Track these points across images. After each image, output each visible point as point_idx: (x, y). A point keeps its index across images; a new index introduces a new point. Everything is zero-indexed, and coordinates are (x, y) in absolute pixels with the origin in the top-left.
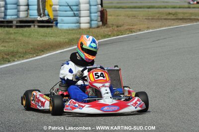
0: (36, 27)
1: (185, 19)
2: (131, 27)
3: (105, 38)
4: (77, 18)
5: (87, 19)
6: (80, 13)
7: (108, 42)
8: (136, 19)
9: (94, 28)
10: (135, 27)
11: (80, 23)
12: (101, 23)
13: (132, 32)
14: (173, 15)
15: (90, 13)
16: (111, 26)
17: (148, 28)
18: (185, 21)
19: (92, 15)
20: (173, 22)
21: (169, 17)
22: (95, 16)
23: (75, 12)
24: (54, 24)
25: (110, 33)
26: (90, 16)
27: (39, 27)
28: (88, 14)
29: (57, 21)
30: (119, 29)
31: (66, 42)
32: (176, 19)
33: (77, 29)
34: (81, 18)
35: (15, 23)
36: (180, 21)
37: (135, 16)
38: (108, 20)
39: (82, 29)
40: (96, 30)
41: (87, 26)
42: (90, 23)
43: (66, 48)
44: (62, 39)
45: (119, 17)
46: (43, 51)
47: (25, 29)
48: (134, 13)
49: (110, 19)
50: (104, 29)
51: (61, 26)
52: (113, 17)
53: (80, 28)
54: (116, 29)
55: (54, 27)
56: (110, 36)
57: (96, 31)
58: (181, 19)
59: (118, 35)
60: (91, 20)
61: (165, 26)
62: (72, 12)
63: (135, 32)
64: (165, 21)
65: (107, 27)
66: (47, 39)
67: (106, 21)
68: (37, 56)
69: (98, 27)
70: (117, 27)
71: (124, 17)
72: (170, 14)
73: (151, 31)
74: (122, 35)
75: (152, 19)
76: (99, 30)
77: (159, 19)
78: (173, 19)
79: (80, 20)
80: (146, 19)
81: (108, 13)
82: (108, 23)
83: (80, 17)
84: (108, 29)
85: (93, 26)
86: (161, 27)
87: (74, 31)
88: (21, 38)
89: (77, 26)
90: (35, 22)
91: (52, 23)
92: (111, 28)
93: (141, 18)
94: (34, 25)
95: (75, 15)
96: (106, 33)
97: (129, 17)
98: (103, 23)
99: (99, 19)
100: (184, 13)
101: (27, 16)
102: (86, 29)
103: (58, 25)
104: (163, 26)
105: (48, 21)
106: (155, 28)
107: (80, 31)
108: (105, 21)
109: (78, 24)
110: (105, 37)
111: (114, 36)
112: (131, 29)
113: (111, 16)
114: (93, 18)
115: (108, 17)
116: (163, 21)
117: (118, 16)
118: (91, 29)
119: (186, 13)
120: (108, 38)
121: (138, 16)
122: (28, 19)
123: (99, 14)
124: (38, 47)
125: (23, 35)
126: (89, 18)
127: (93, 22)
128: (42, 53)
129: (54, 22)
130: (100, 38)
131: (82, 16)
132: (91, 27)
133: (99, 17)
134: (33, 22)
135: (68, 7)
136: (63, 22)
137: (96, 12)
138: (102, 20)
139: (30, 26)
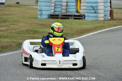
0: (73, 19)
4: (97, 14)
5: (102, 15)
12: (110, 18)
15: (104, 11)
16: (116, 19)
23: (96, 11)
24: (83, 18)
25: (116, 24)
26: (104, 13)
29: (85, 15)
31: (93, 28)
35: (60, 16)
38: (114, 16)
40: (108, 22)
41: (102, 19)
43: (95, 32)
44: (90, 26)
46: (82, 33)
47: (67, 20)
51: (87, 19)
53: (98, 20)
54: (119, 21)
55: (83, 20)
60: (105, 16)
62: (93, 11)
65: (114, 20)
66: (82, 27)
68: (80, 36)
69: (108, 20)
81: (114, 12)
87: (95, 22)
88: (66, 25)
89: (96, 19)
90: (72, 16)
91: (82, 16)
94: (71, 18)
95: (95, 13)
96: (114, 23)
102: (102, 21)
103: (86, 18)
105: (79, 16)
108: (112, 16)
110: (114, 26)
114: (106, 14)
122: (68, 14)
123: (109, 12)
124: (79, 31)
125: (67, 23)
128: (82, 34)
129: (83, 16)
130: (112, 26)
132: (104, 20)
133: (109, 14)
134: (71, 16)
135: (92, 8)
136: (88, 16)
137: (107, 11)
138: (110, 16)
139: (69, 18)
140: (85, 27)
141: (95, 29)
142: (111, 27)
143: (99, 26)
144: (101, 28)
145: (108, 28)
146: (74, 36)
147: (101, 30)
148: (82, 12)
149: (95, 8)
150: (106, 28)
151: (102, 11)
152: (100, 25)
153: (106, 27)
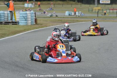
2: (46, 25)
4: (26, 21)
5: (30, 22)
10: (48, 25)
11: (27, 23)
12: (35, 23)
13: (47, 27)
15: (31, 19)
17: (52, 25)
20: (61, 23)
21: (59, 21)
24: (18, 23)
25: (39, 27)
26: (31, 21)
27: (12, 24)
29: (19, 22)
37: (46, 21)
38: (38, 22)
40: (34, 26)
41: (30, 24)
44: (21, 29)
47: (7, 25)
50: (36, 26)
53: (27, 25)
55: (18, 25)
56: (39, 28)
59: (42, 28)
60: (32, 22)
62: (24, 19)
66: (16, 29)
67: (37, 22)
69: (34, 25)
70: (41, 25)
71: (42, 21)
72: (59, 20)
73: (53, 26)
75: (53, 22)
77: (55, 22)
80: (51, 22)
81: (38, 19)
84: (38, 25)
86: (57, 25)
87: (25, 26)
91: (17, 23)
95: (26, 20)
99: (34, 21)
100: (64, 20)
101: (8, 20)
102: (30, 25)
103: (20, 24)
105: (16, 22)
106: (55, 25)
110: (37, 28)
111: (40, 28)
115: (38, 21)
122: (8, 21)
123: (34, 20)
126: (30, 21)
132: (31, 25)
134: (10, 22)
135: (23, 17)
136: (21, 23)
137: (33, 19)
138: (35, 22)
139: (9, 24)
140: (18, 29)
141: (24, 31)
142: (35, 29)
143: (27, 29)
146: (10, 35)
147: (28, 31)
148: (17, 20)
149: (25, 17)
150: (31, 30)
151: (30, 19)
152: (28, 28)
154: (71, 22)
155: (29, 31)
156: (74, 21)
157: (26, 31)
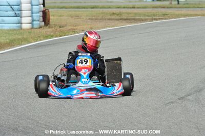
1: (129, 19)
2: (74, 28)
3: (47, 39)
4: (19, 18)
5: (29, 19)
6: (21, 13)
7: (50, 43)
8: (79, 19)
9: (36, 28)
10: (79, 27)
11: (21, 24)
12: (43, 23)
13: (75, 32)
14: (117, 15)
15: (32, 13)
16: (53, 26)
18: (129, 21)
19: (34, 14)
20: (117, 22)
21: (113, 17)
22: (37, 16)
23: (17, 12)
25: (52, 34)
26: (32, 16)
28: (30, 14)
30: (62, 29)
32: (121, 19)
33: (18, 30)
34: (23, 18)
36: (124, 21)
37: (77, 17)
38: (50, 21)
39: (24, 30)
41: (29, 26)
42: (32, 23)
45: (62, 18)
48: (77, 13)
49: (53, 19)
50: (46, 30)
51: (2, 26)
52: (55, 18)
54: (59, 29)
56: (52, 36)
57: (38, 32)
58: (125, 20)
59: (60, 36)
61: (109, 27)
62: (14, 12)
63: (78, 33)
64: (109, 21)
65: (49, 27)
69: (40, 27)
70: (60, 27)
71: (67, 17)
72: (114, 14)
74: (64, 36)
75: (96, 19)
76: (41, 30)
77: (102, 19)
78: (117, 20)
79: (21, 20)
80: (89, 19)
81: (50, 13)
82: (50, 23)
83: (21, 17)
84: (50, 30)
85: (35, 26)
86: (104, 28)
89: (18, 27)
92: (53, 29)
93: (85, 18)
95: (16, 16)
96: (48, 33)
97: (72, 17)
98: (45, 23)
99: (41, 19)
100: (128, 13)
102: (28, 29)
104: (106, 27)
107: (21, 31)
108: (47, 21)
109: (19, 25)
110: (47, 37)
111: (56, 36)
112: (74, 29)
113: (53, 16)
114: (35, 18)
115: (51, 17)
116: (107, 21)
117: (60, 16)
118: (32, 30)
119: (130, 13)
120: (50, 38)
121: (81, 16)
123: (41, 14)
127: (34, 22)
130: (42, 38)
131: (23, 16)
132: (32, 28)
133: (42, 18)
135: (9, 7)
136: (3, 22)
137: (38, 12)
138: (44, 21)
142: (41, 40)
143: (19, 39)
144: (22, 42)
145: (35, 42)
150: (31, 43)
151: (28, 13)
152: (20, 37)
153: (31, 40)
154: (147, 18)
155: (23, 46)
156: (154, 15)
157: (14, 46)
